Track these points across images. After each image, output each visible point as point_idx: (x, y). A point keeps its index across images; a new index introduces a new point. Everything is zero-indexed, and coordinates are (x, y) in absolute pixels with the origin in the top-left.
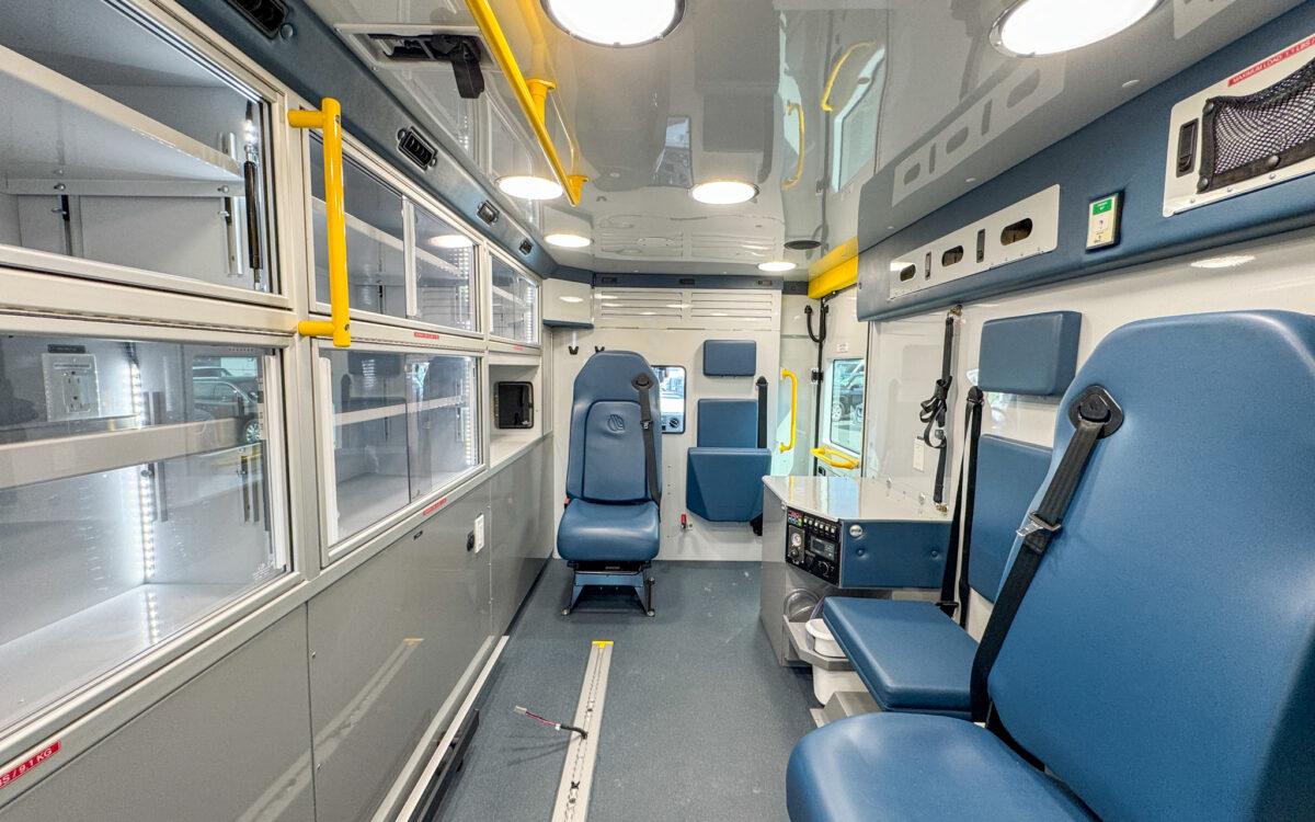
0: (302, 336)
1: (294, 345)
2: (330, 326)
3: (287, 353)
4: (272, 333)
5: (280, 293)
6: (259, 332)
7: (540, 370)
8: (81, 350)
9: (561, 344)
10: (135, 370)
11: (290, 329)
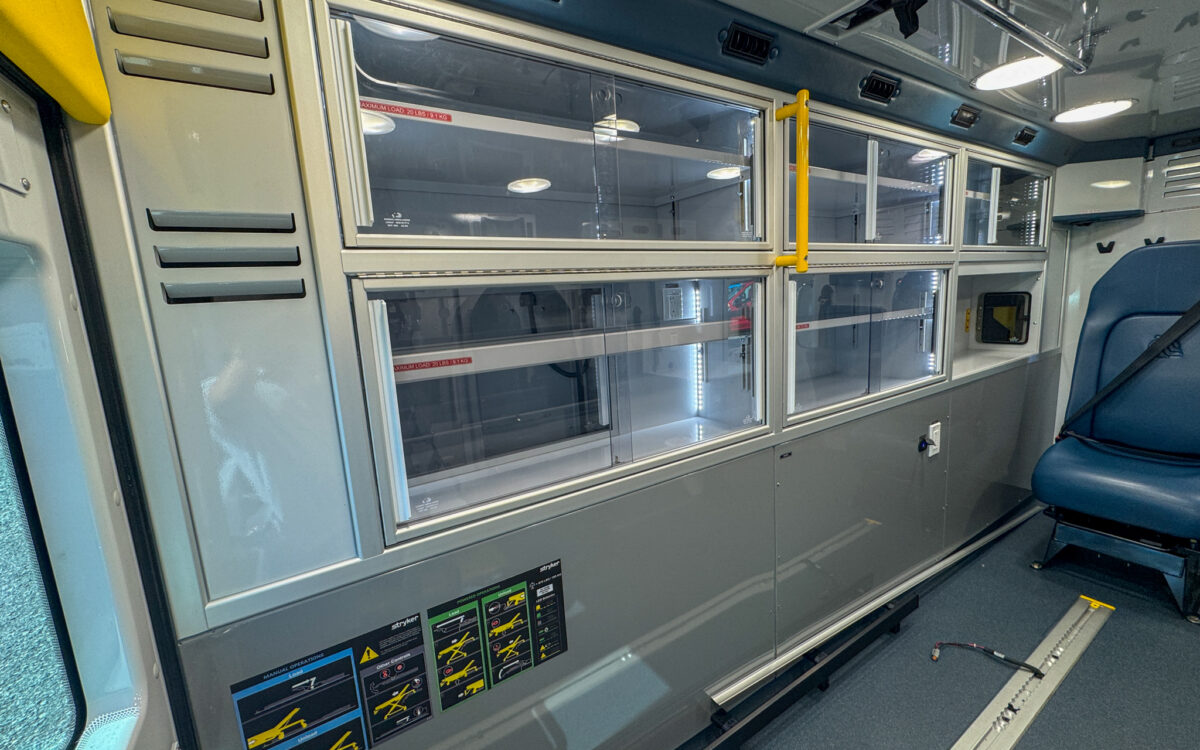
0: (778, 267)
1: (773, 274)
2: (796, 258)
3: (768, 279)
4: (760, 267)
5: (765, 240)
6: (753, 267)
7: (1042, 278)
8: (676, 286)
9: (1087, 242)
10: (697, 292)
11: (770, 263)
